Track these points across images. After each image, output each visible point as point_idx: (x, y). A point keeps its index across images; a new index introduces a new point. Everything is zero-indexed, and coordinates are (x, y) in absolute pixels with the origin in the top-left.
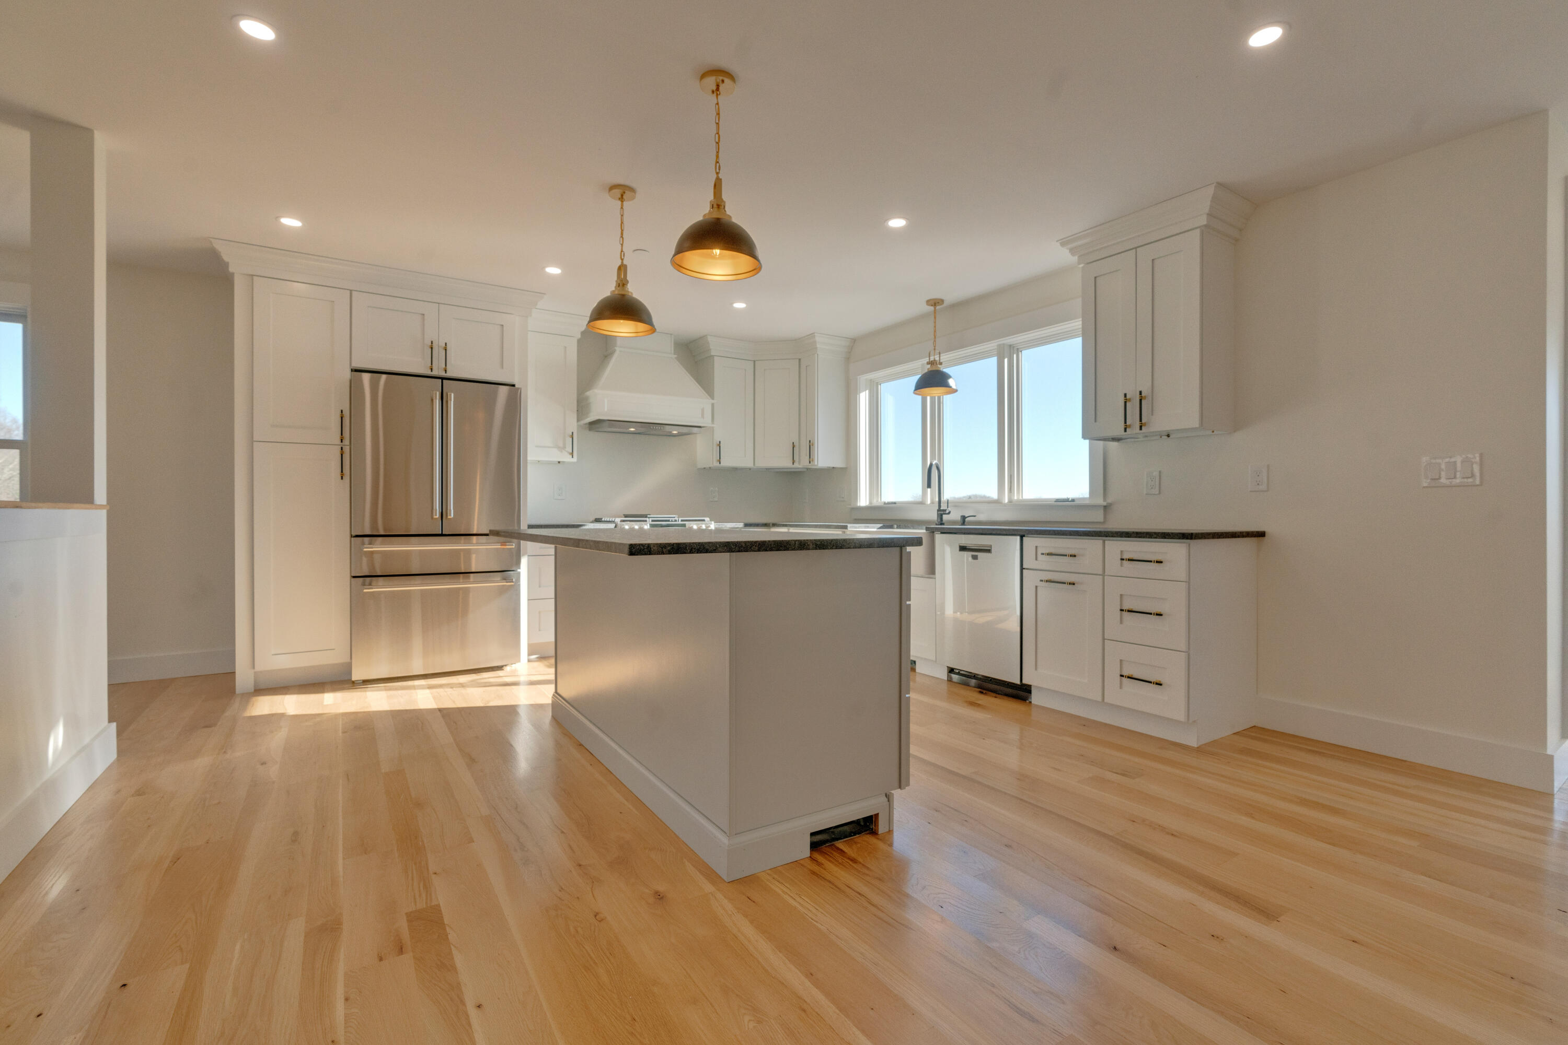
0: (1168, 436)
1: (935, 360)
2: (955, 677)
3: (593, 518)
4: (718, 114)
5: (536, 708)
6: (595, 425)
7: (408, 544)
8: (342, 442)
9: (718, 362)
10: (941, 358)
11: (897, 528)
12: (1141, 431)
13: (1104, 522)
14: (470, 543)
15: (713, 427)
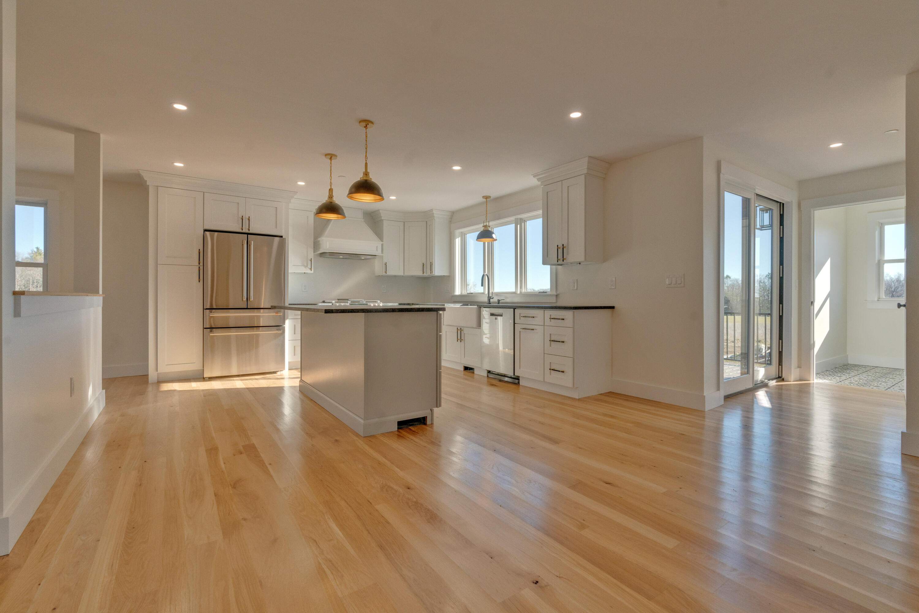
0: (580, 264)
1: (486, 225)
2: (491, 376)
3: (322, 301)
4: (366, 137)
5: (293, 387)
6: (323, 254)
7: (229, 313)
8: (199, 264)
9: (386, 224)
10: (490, 224)
11: (470, 306)
12: (563, 262)
13: (556, 302)
14: (260, 312)
15: (383, 256)
